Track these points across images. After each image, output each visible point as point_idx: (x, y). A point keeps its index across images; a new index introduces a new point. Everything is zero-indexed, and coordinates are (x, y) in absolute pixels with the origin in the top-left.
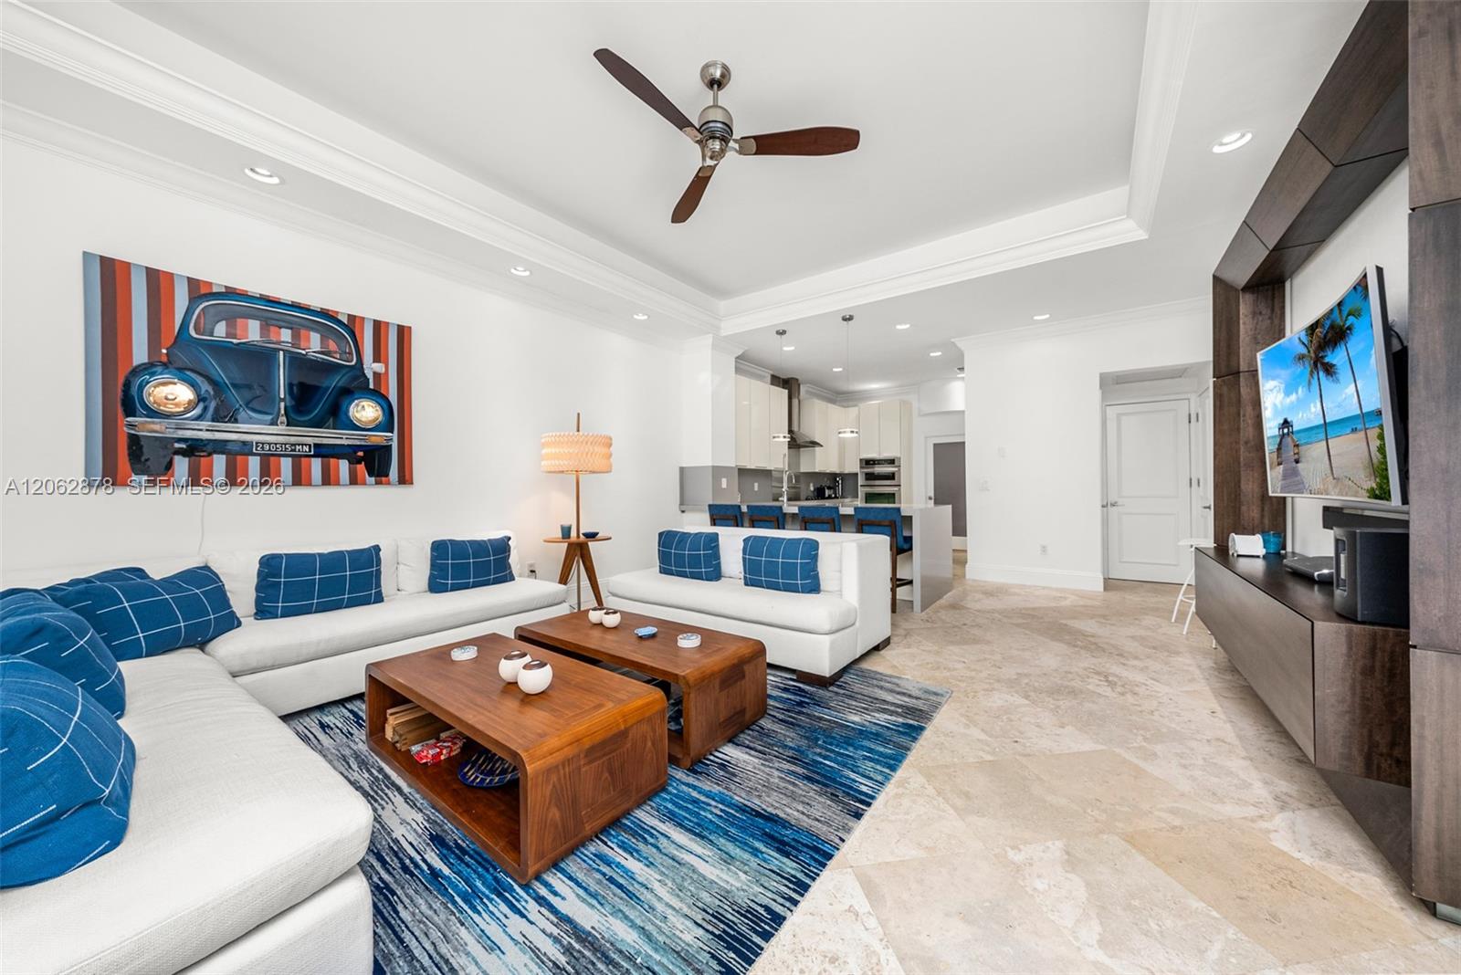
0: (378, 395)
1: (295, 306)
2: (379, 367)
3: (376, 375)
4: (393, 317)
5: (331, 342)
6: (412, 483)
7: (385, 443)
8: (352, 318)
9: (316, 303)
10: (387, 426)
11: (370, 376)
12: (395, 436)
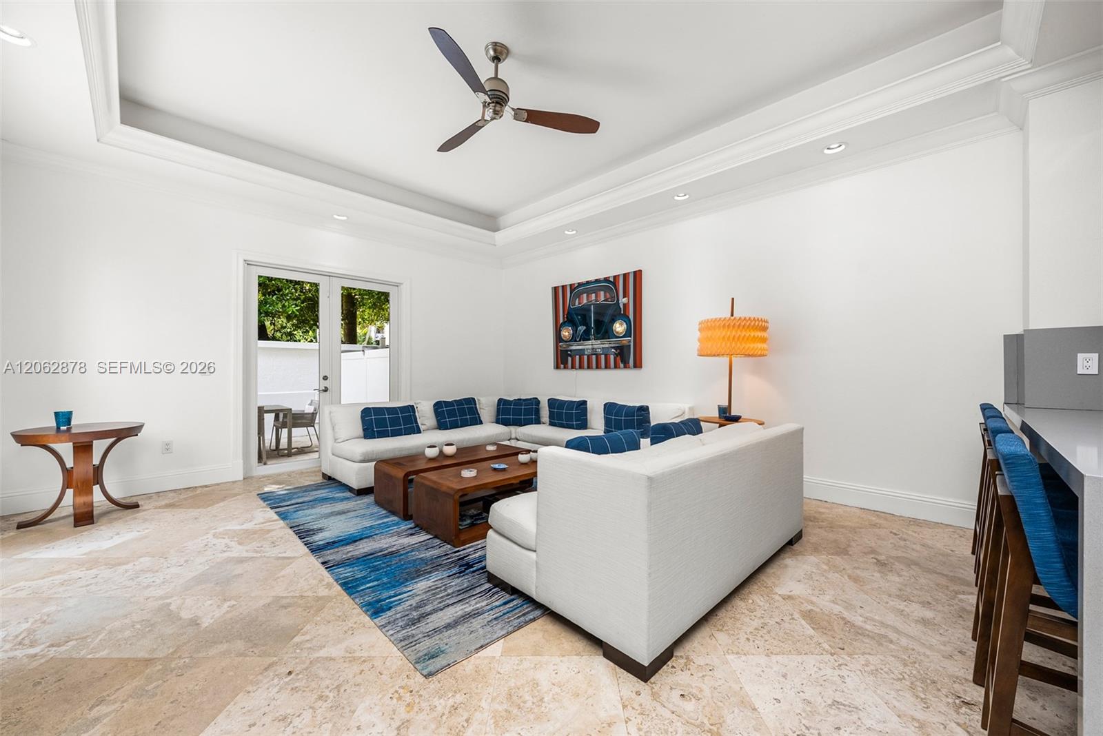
0: (625, 317)
1: (597, 281)
2: (625, 300)
3: (624, 305)
4: (630, 269)
5: (608, 294)
6: (641, 367)
7: (628, 344)
8: (615, 277)
9: (602, 277)
10: (628, 334)
11: (622, 306)
12: (631, 339)
